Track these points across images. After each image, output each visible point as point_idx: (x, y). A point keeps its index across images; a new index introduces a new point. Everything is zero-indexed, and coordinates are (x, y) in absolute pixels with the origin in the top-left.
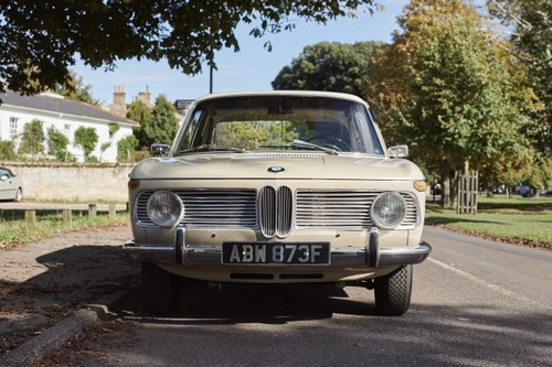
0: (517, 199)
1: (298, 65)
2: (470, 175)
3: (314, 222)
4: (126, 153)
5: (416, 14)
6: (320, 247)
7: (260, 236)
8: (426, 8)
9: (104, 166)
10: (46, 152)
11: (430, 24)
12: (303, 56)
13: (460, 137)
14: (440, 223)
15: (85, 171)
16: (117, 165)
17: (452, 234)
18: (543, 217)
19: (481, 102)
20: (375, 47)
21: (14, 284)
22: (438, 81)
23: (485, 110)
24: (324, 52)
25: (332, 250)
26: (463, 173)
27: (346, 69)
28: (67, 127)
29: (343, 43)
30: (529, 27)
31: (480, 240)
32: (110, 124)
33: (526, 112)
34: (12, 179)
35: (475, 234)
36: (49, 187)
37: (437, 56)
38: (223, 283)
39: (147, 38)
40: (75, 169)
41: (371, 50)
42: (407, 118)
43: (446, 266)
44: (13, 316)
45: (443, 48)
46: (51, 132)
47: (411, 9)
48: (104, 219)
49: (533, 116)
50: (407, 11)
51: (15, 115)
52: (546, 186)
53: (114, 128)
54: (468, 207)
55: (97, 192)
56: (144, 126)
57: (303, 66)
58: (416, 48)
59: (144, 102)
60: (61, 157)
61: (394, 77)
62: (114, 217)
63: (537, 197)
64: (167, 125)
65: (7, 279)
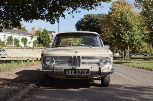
0: (143, 56)
1: (82, 20)
2: (129, 50)
3: (86, 64)
4: (35, 44)
5: (114, 6)
6: (87, 70)
7: (73, 68)
8: (117, 5)
9: (30, 48)
10: (13, 44)
11: (118, 9)
12: (84, 18)
13: (126, 40)
14: (121, 63)
15: (24, 50)
16: (33, 48)
17: (124, 66)
18: (149, 62)
19: (132, 30)
20: (103, 15)
21: (11, 80)
22: (120, 25)
23: (133, 33)
24: (89, 17)
25: (90, 71)
26: (127, 50)
27: (96, 21)
28: (19, 37)
29: (95, 14)
30: (145, 10)
31: (131, 68)
32: (31, 37)
33: (144, 34)
34: (5, 52)
35: (130, 66)
36: (15, 54)
37: (120, 18)
38: (64, 79)
39: (42, 14)
40: (22, 49)
41: (102, 16)
42: (112, 35)
43: (120, 75)
44: (13, 87)
45: (122, 16)
46: (15, 39)
47: (113, 5)
48: (31, 63)
49: (145, 35)
50: (112, 5)
51: (5, 34)
52: (151, 53)
53: (32, 38)
54: (129, 59)
55: (28, 55)
56: (40, 37)
57: (84, 20)
58: (114, 16)
59: (40, 30)
60: (18, 46)
61: (109, 23)
62: (33, 62)
63: (149, 56)
64: (46, 37)
65: (9, 79)
